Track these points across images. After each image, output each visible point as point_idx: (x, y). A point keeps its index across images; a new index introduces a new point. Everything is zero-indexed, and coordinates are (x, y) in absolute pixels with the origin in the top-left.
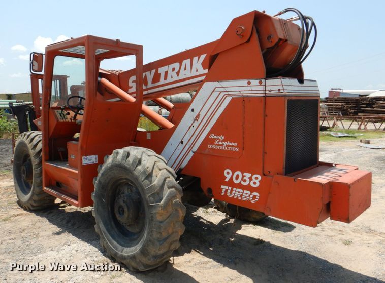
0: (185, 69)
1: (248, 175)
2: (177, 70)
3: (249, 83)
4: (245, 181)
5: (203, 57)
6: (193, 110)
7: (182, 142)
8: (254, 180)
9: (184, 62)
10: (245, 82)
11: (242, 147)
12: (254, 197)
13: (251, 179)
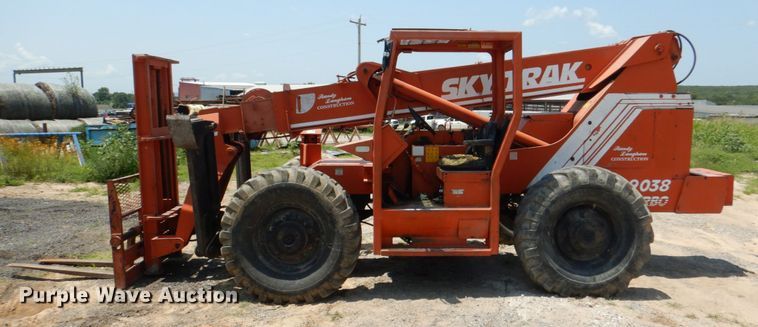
0: (551, 75)
1: (657, 182)
2: (537, 75)
3: (661, 96)
4: (654, 187)
5: (577, 65)
6: (590, 123)
7: (572, 159)
8: (664, 185)
9: (549, 68)
10: (657, 96)
11: (651, 156)
12: (664, 201)
13: (660, 185)
